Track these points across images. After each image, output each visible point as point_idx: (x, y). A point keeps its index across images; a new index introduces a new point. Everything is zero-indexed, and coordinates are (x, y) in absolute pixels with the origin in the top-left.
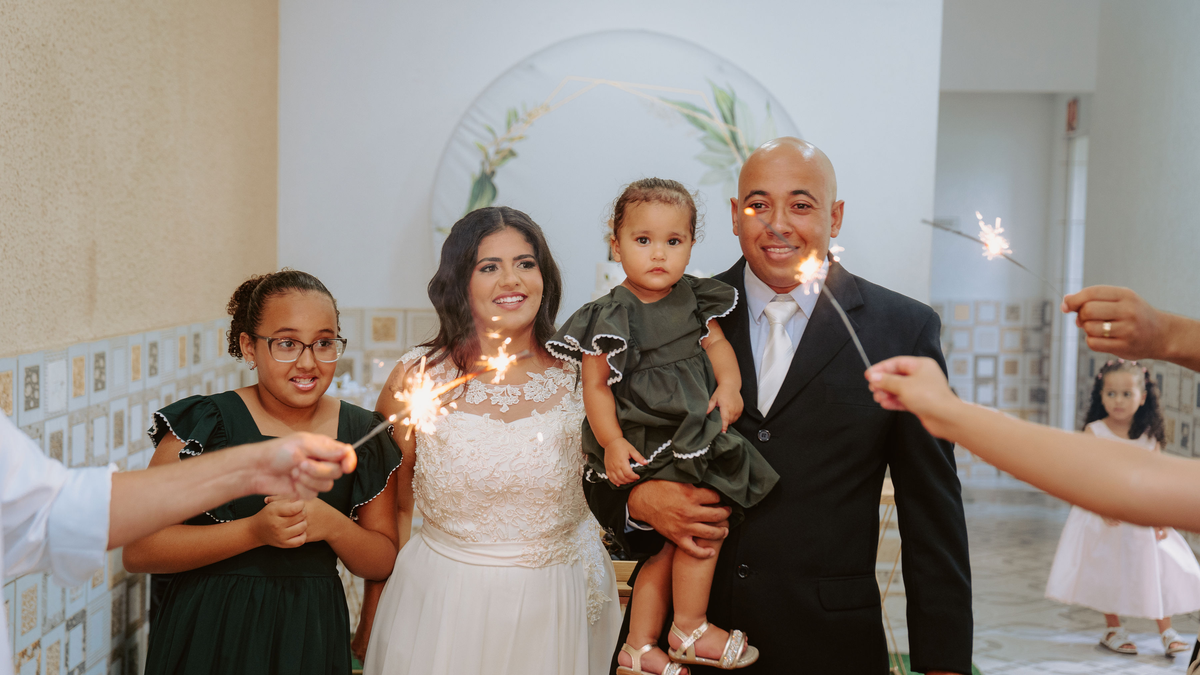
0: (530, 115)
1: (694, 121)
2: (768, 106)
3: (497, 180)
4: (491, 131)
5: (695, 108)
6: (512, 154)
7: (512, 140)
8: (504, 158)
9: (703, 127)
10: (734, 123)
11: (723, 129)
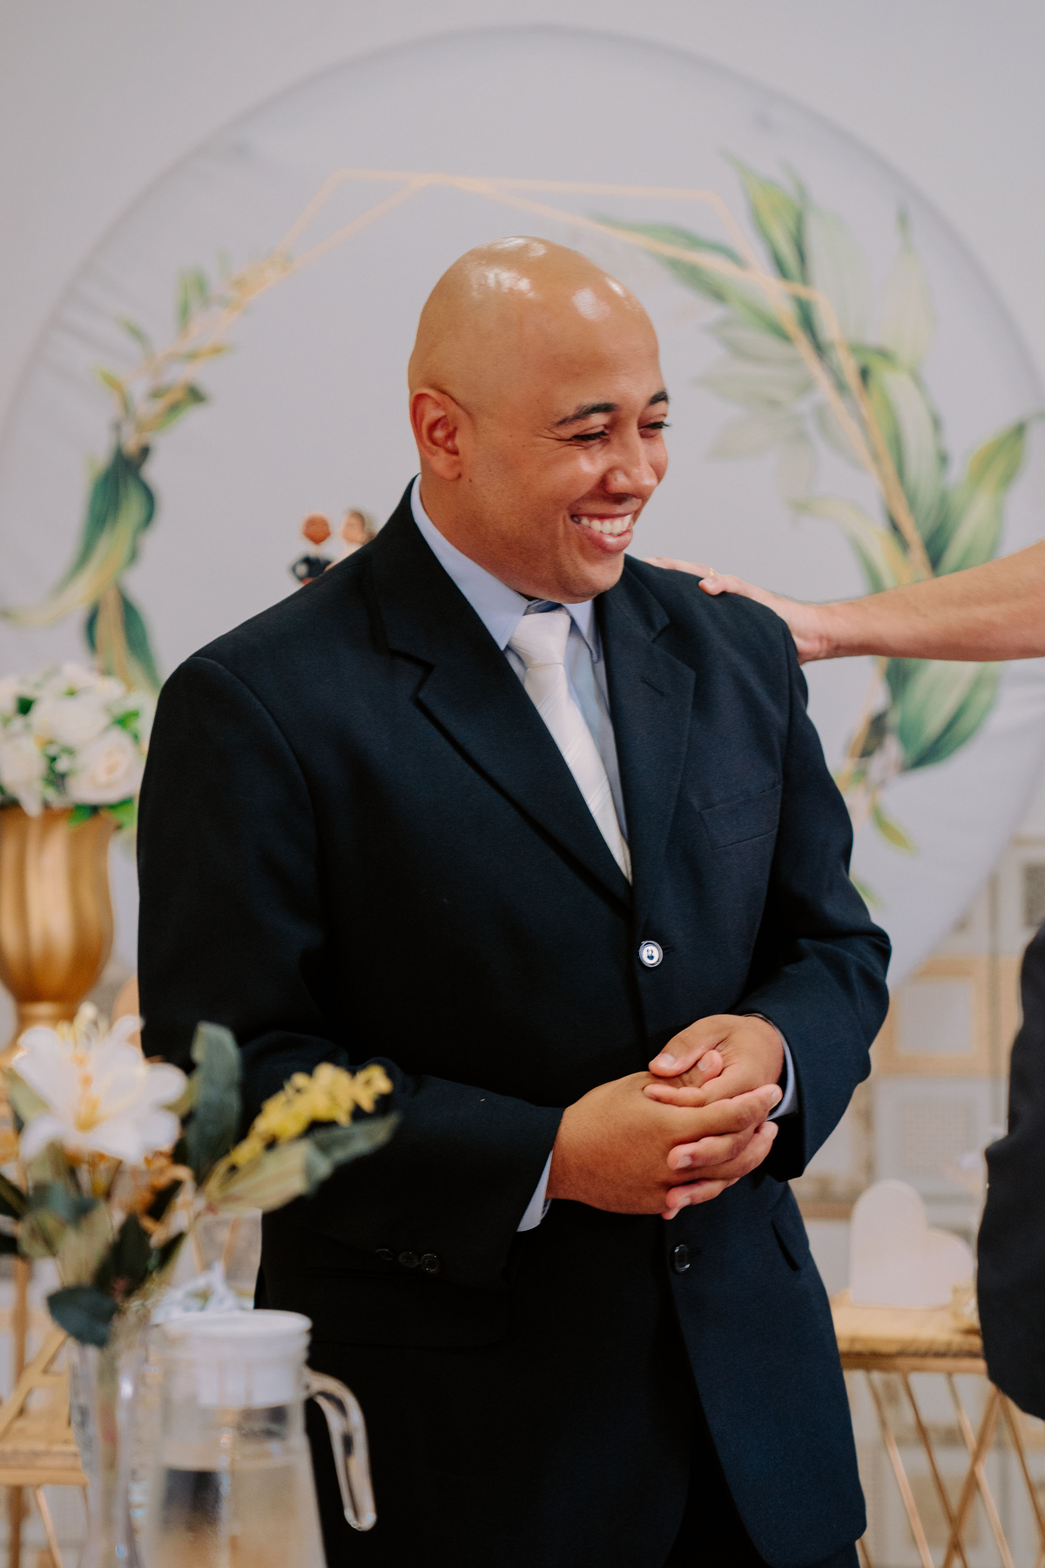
0: (239, 284)
1: (694, 277)
2: (903, 220)
3: (154, 472)
4: (136, 333)
5: (694, 242)
6: (195, 395)
7: (193, 356)
8: (174, 408)
9: (717, 294)
10: (805, 279)
11: (776, 296)
